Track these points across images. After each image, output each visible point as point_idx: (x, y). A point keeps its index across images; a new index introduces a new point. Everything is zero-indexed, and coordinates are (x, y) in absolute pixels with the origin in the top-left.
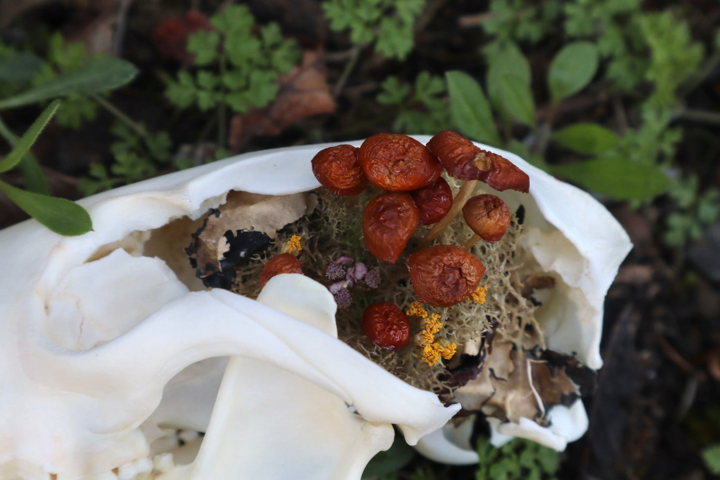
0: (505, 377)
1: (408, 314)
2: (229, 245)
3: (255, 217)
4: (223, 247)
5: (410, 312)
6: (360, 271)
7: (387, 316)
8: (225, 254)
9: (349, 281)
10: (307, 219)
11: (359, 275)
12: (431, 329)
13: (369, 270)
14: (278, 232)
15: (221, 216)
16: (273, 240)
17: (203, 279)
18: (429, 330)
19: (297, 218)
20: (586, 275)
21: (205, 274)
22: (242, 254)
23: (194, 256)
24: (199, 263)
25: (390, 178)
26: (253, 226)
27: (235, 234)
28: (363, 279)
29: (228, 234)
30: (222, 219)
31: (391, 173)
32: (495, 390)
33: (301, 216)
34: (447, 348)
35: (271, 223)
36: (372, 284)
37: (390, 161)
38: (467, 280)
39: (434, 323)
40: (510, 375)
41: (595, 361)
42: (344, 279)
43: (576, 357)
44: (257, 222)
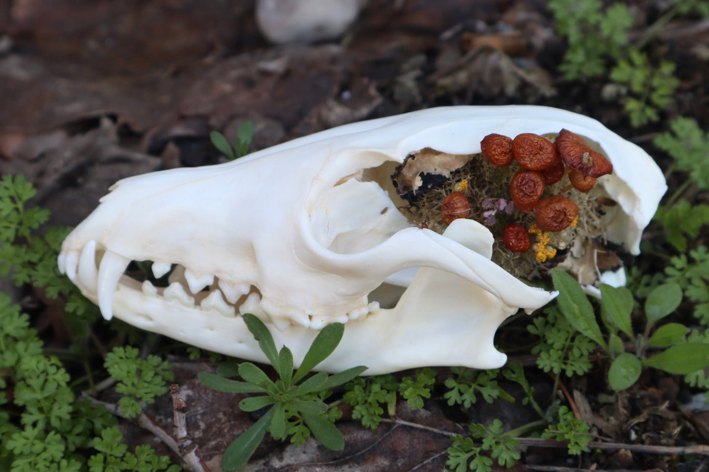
0: (579, 256)
1: (529, 231)
2: (422, 182)
3: (437, 163)
4: (418, 183)
5: (531, 231)
6: (503, 204)
7: (518, 234)
8: (420, 188)
9: (496, 211)
10: (469, 164)
11: (502, 208)
12: (543, 243)
13: (508, 203)
14: (451, 173)
15: (415, 159)
16: (449, 179)
17: (401, 196)
18: (542, 243)
19: (463, 165)
20: (638, 209)
21: (403, 193)
22: (429, 186)
23: (395, 179)
24: (399, 185)
25: (531, 164)
26: (437, 168)
27: (425, 174)
28: (504, 209)
29: (422, 175)
30: (416, 161)
31: (531, 161)
32: (573, 265)
33: (466, 163)
34: (551, 252)
35: (448, 167)
36: (509, 212)
37: (531, 154)
38: (568, 218)
39: (544, 238)
40: (582, 256)
41: (636, 250)
42: (493, 209)
43: (624, 246)
44: (439, 166)
